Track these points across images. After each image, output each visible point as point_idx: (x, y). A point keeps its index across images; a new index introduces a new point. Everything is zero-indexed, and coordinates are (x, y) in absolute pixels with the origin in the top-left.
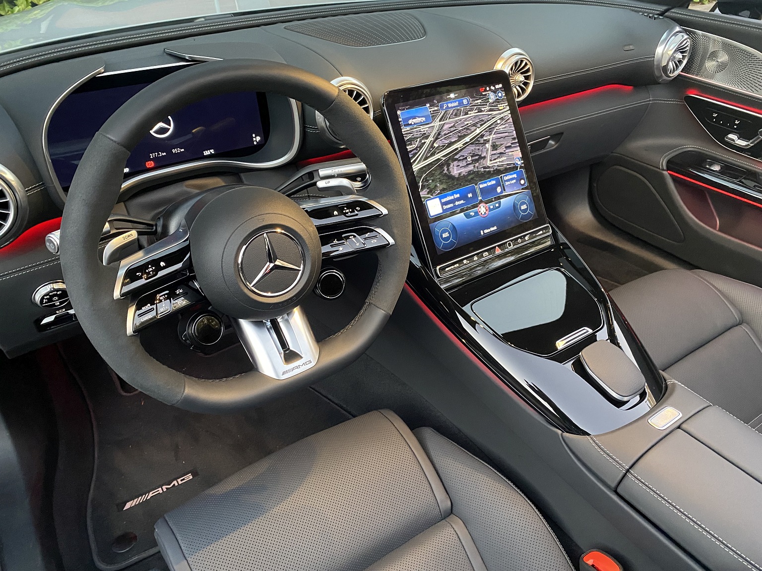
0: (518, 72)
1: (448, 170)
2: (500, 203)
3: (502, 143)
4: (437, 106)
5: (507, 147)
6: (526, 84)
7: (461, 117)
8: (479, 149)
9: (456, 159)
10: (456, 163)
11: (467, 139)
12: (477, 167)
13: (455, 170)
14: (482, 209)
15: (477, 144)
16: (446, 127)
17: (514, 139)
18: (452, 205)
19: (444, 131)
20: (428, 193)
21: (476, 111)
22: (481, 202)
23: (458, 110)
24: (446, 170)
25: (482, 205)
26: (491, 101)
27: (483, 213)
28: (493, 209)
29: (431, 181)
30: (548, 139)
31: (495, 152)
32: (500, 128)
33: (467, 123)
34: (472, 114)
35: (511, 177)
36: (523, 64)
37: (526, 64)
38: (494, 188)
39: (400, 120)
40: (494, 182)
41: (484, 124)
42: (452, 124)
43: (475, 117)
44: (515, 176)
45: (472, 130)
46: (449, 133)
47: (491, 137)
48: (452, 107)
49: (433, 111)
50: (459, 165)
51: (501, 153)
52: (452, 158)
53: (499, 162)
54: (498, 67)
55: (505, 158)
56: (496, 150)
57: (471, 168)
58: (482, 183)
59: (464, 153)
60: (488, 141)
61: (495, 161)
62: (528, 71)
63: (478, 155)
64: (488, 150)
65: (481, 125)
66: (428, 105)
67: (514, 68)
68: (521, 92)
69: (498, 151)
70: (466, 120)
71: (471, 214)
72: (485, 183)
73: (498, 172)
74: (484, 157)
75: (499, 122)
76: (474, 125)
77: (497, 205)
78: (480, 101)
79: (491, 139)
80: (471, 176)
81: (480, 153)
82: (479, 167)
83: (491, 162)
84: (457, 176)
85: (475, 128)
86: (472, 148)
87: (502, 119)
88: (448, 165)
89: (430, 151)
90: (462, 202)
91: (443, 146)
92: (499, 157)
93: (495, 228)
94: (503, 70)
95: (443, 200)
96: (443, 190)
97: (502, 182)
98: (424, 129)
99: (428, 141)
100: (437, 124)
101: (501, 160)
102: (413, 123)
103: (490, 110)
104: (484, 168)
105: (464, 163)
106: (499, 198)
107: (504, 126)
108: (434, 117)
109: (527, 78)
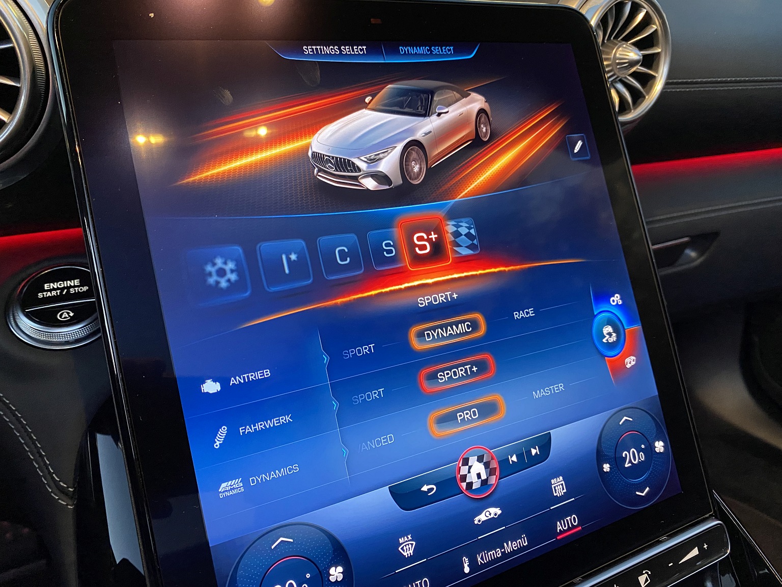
0: (624, 38)
2: (546, 444)
6: (646, 80)
28: (519, 467)
30: (681, 247)
36: (640, 17)
62: (653, 40)
68: (629, 99)
77: (535, 451)
93: (522, 542)
109: (650, 61)
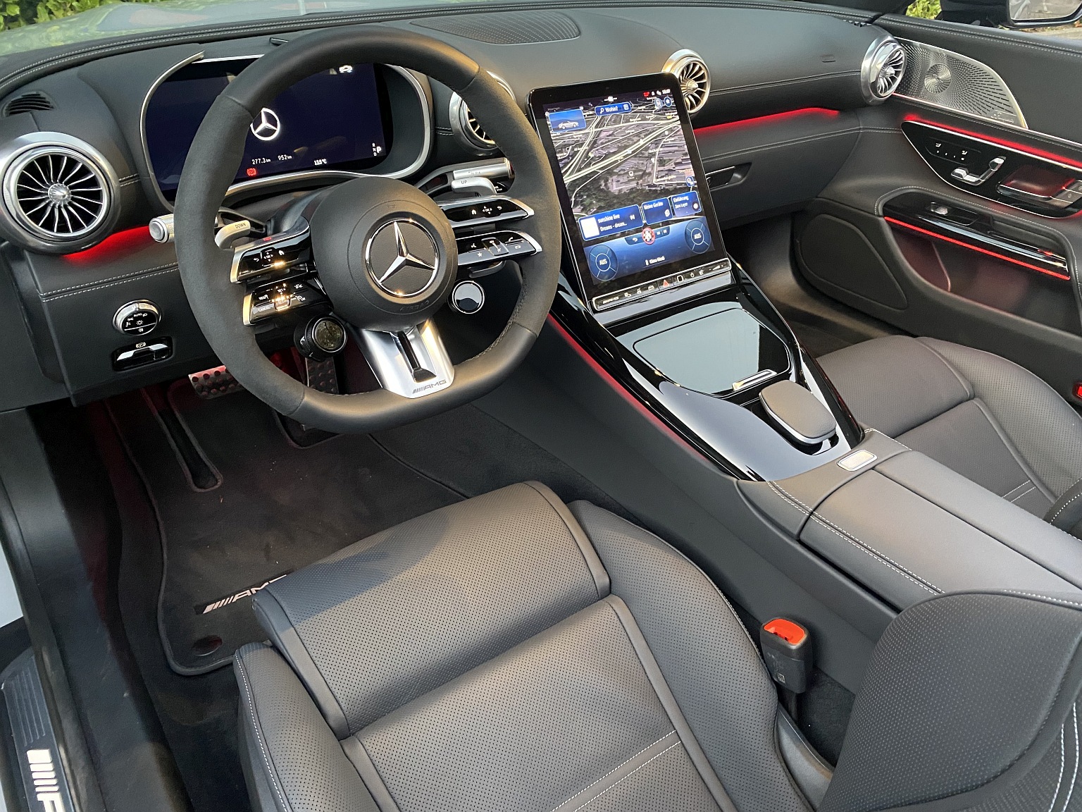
0: (691, 78)
1: (606, 185)
2: (668, 229)
3: (671, 158)
4: (593, 110)
5: (677, 164)
6: (701, 93)
7: (621, 125)
8: (643, 163)
9: (616, 173)
10: (615, 177)
11: (629, 151)
12: (641, 184)
13: (614, 186)
14: (647, 234)
15: (640, 157)
16: (603, 135)
17: (686, 154)
18: (610, 227)
19: (601, 139)
20: (583, 210)
21: (640, 119)
22: (646, 226)
23: (618, 116)
24: (603, 185)
25: (647, 230)
26: (657, 108)
27: (648, 240)
28: (661, 236)
29: (585, 197)
31: (662, 168)
32: (669, 141)
33: (628, 132)
34: (635, 121)
35: (681, 199)
36: (697, 69)
37: (700, 69)
38: (662, 210)
39: (548, 123)
40: (661, 204)
41: (649, 134)
42: (611, 132)
43: (638, 125)
44: (686, 198)
45: (635, 141)
46: (606, 142)
47: (658, 150)
48: (610, 113)
49: (588, 115)
50: (619, 181)
51: (669, 170)
52: (609, 172)
53: (668, 180)
54: (667, 70)
55: (675, 177)
56: (664, 166)
57: (633, 184)
58: (647, 204)
59: (626, 166)
60: (653, 155)
61: (662, 179)
62: (702, 77)
63: (641, 170)
64: (653, 165)
65: (646, 136)
66: (582, 108)
67: (685, 73)
68: (694, 102)
69: (666, 168)
70: (627, 128)
71: (634, 239)
72: (650, 204)
73: (666, 192)
74: (650, 174)
75: (667, 133)
76: (638, 135)
77: (665, 231)
78: (644, 107)
79: (657, 153)
80: (634, 195)
81: (644, 169)
82: (643, 185)
83: (658, 180)
84: (617, 193)
85: (638, 138)
86: (635, 161)
87: (671, 130)
88: (606, 181)
89: (584, 161)
90: (623, 224)
91: (600, 157)
92: (667, 174)
93: (663, 258)
94: (672, 72)
95: (601, 221)
96: (600, 208)
97: (671, 204)
98: (577, 135)
99: (582, 150)
100: (592, 130)
101: (670, 178)
102: (564, 128)
103: (656, 119)
104: (649, 186)
105: (625, 179)
106: (668, 223)
107: (673, 139)
108: (589, 123)
109: (702, 86)
